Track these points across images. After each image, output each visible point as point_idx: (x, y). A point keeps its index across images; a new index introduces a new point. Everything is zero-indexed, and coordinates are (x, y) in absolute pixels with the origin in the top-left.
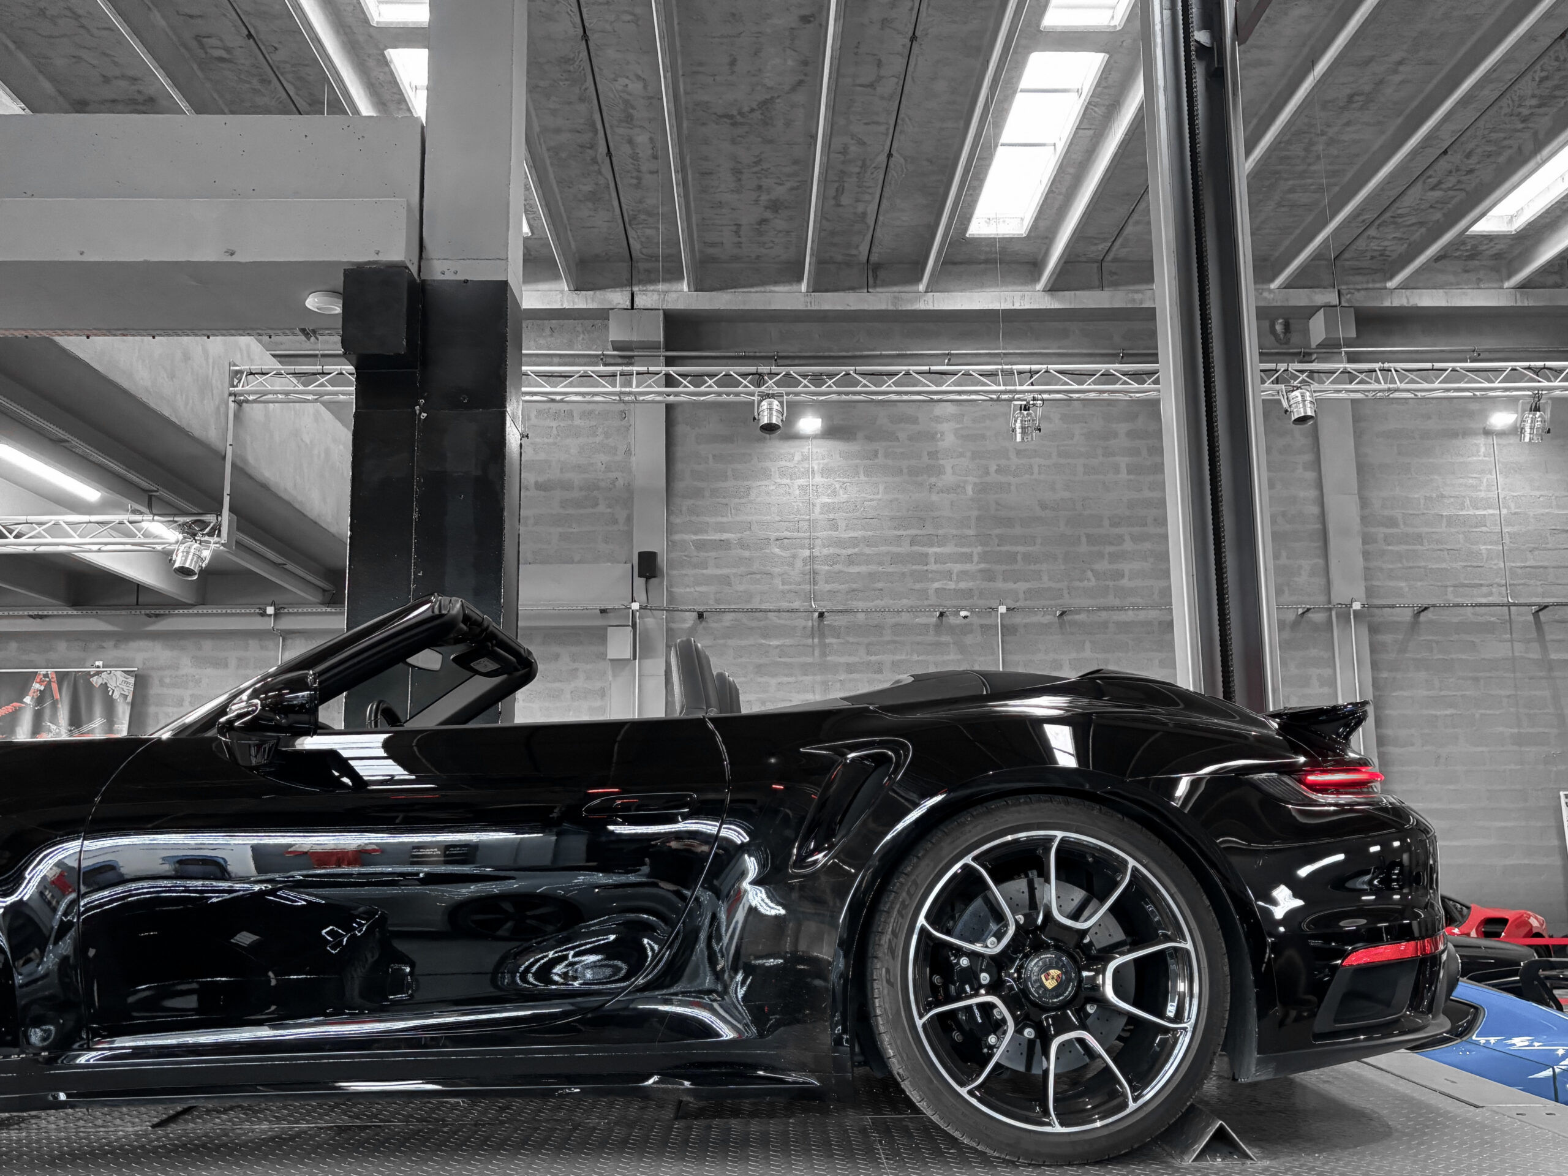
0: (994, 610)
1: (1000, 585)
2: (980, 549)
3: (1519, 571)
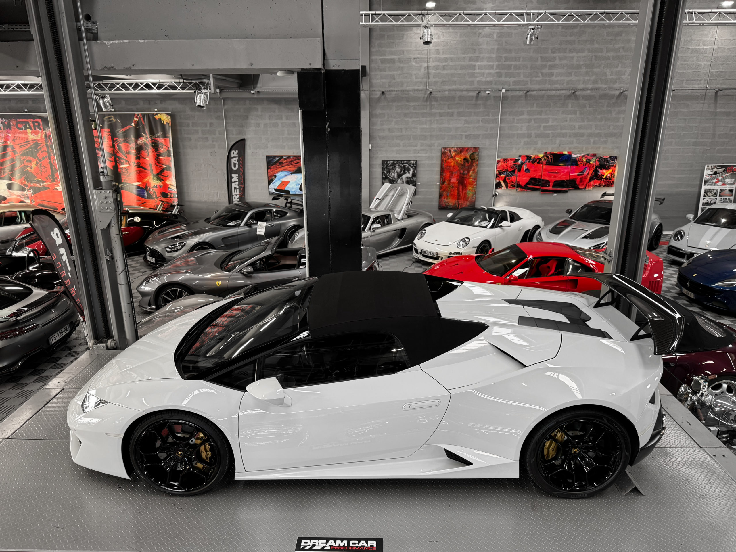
0: (501, 91)
1: (503, 79)
2: (497, 63)
3: (715, 74)
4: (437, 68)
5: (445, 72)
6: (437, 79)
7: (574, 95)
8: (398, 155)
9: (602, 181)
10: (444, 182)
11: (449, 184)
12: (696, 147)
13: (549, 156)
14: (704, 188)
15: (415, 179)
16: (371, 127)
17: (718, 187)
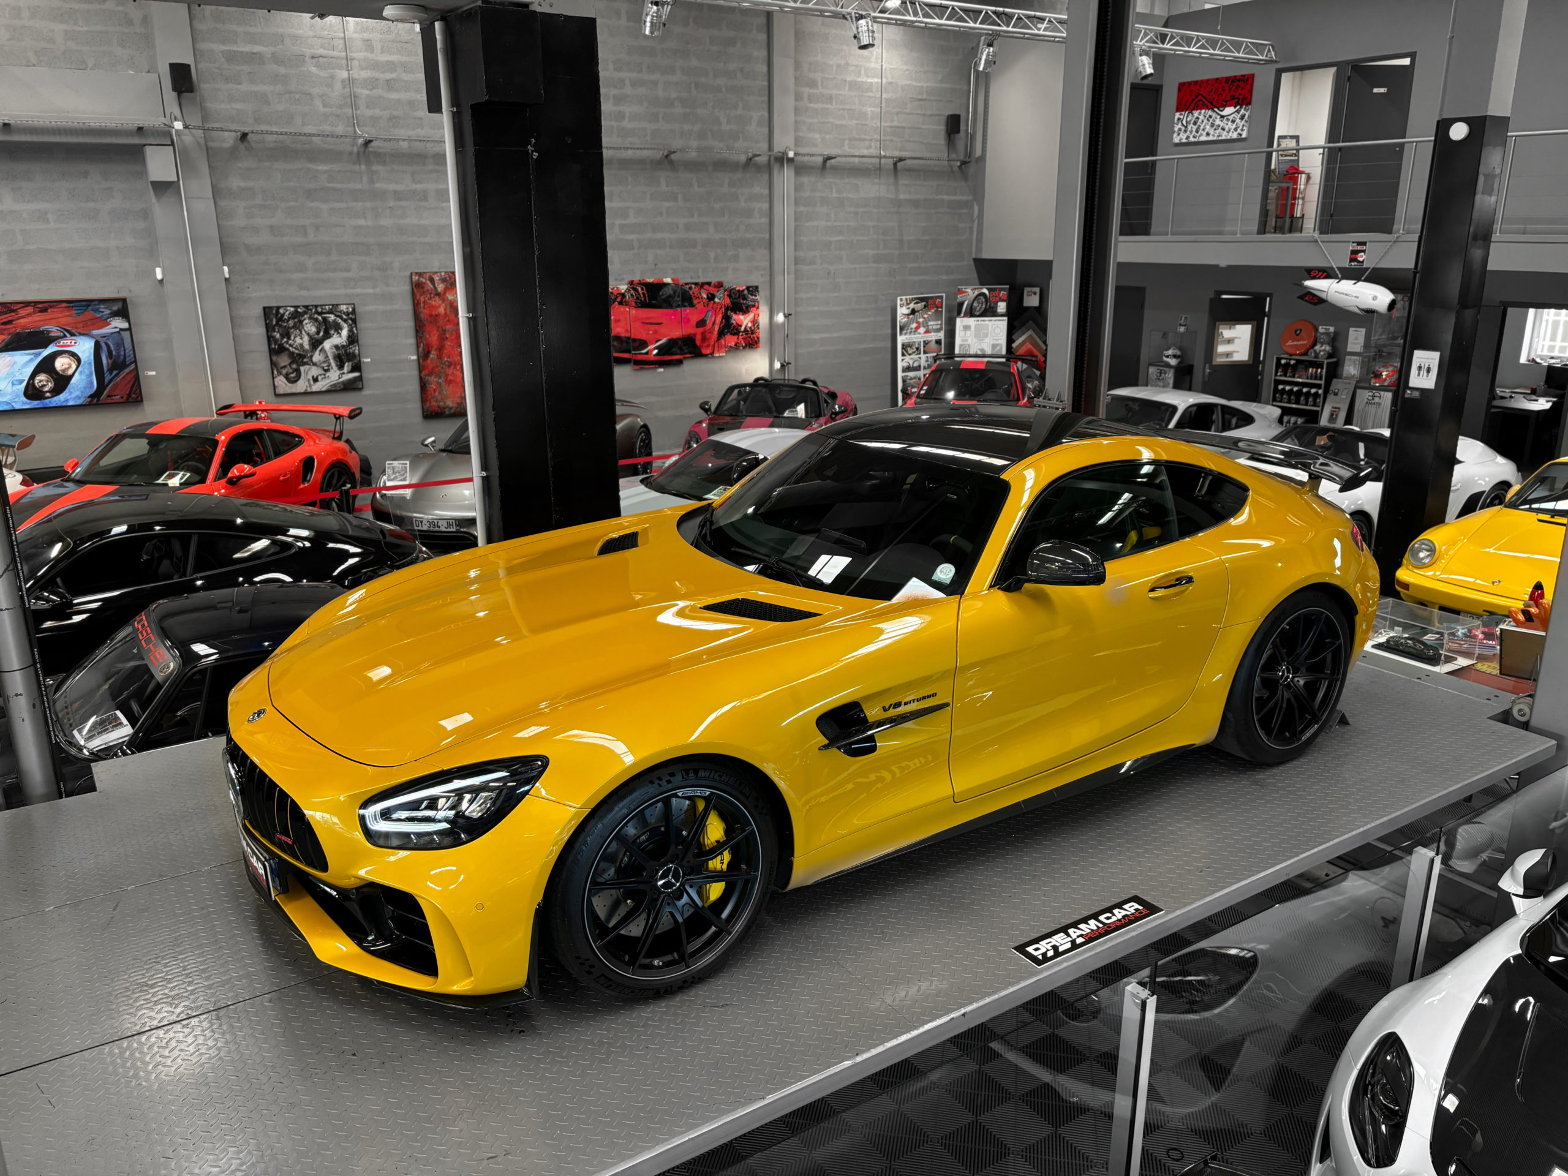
3: (889, 130)
4: (372, 83)
5: (394, 96)
6: (377, 112)
7: (668, 161)
8: (304, 293)
9: (740, 337)
10: (429, 352)
11: (440, 357)
12: (880, 265)
13: (640, 289)
14: (901, 339)
15: (355, 349)
16: (220, 223)
17: (919, 337)
